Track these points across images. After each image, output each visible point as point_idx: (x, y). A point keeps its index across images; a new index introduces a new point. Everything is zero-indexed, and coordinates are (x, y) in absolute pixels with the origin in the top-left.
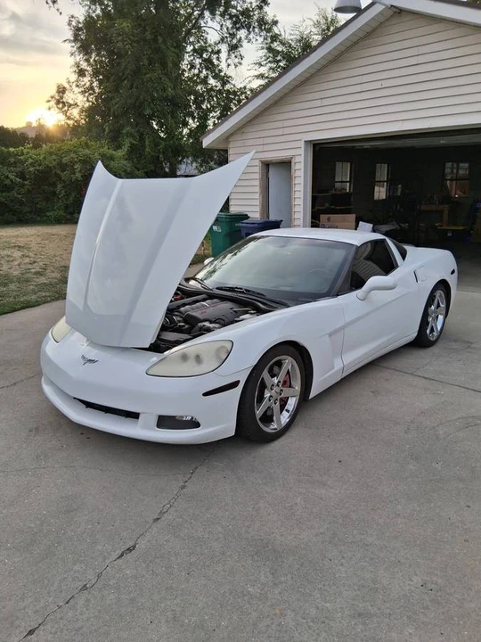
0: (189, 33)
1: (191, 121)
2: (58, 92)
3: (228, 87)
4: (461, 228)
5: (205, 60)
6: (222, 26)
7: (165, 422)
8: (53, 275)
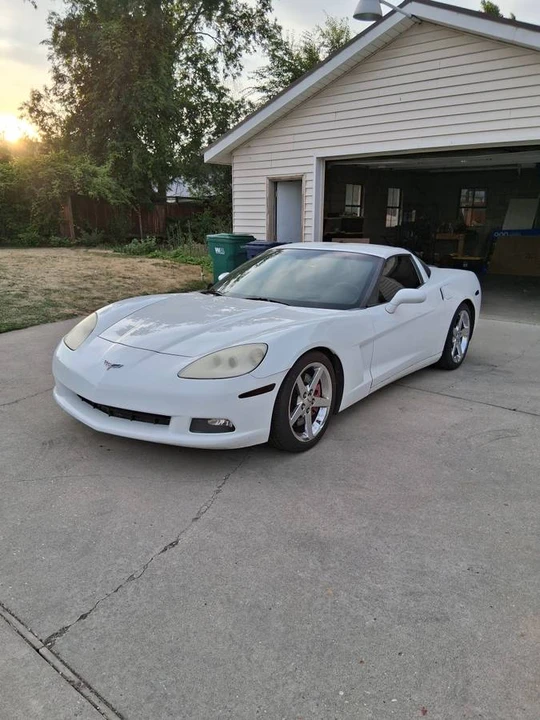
0: (181, 39)
1: (183, 137)
2: (34, 99)
3: (225, 100)
4: (478, 258)
5: (199, 70)
6: (219, 32)
7: (199, 425)
8: (37, 298)
